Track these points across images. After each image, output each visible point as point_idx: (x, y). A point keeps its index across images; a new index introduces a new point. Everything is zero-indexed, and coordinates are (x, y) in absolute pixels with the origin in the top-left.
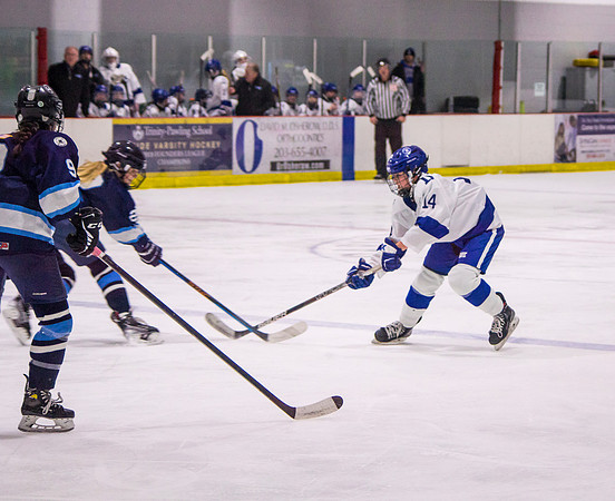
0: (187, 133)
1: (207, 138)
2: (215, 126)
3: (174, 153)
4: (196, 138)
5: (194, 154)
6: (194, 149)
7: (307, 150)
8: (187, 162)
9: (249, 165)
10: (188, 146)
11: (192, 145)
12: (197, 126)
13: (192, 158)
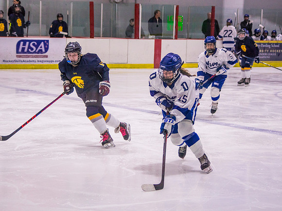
0: (269, 46)
1: (277, 48)
2: (280, 44)
3: (264, 54)
4: (272, 48)
5: (271, 54)
6: (272, 53)
8: (269, 57)
10: (269, 51)
11: (271, 51)
12: (273, 44)
13: (271, 56)
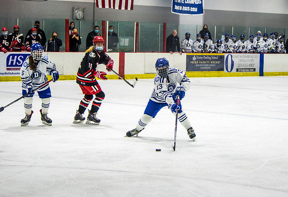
0: (210, 58)
1: (216, 60)
3: (206, 65)
5: (212, 65)
7: (248, 65)
8: (210, 68)
9: (229, 70)
10: (210, 62)
12: (213, 56)
